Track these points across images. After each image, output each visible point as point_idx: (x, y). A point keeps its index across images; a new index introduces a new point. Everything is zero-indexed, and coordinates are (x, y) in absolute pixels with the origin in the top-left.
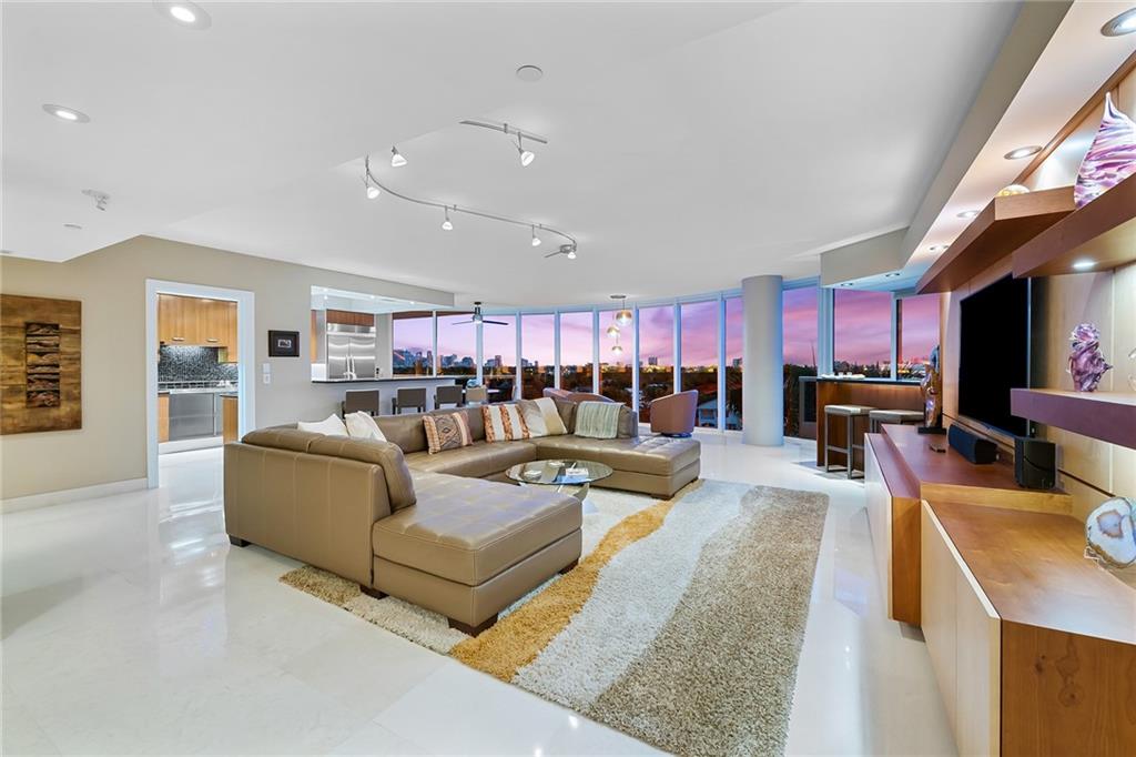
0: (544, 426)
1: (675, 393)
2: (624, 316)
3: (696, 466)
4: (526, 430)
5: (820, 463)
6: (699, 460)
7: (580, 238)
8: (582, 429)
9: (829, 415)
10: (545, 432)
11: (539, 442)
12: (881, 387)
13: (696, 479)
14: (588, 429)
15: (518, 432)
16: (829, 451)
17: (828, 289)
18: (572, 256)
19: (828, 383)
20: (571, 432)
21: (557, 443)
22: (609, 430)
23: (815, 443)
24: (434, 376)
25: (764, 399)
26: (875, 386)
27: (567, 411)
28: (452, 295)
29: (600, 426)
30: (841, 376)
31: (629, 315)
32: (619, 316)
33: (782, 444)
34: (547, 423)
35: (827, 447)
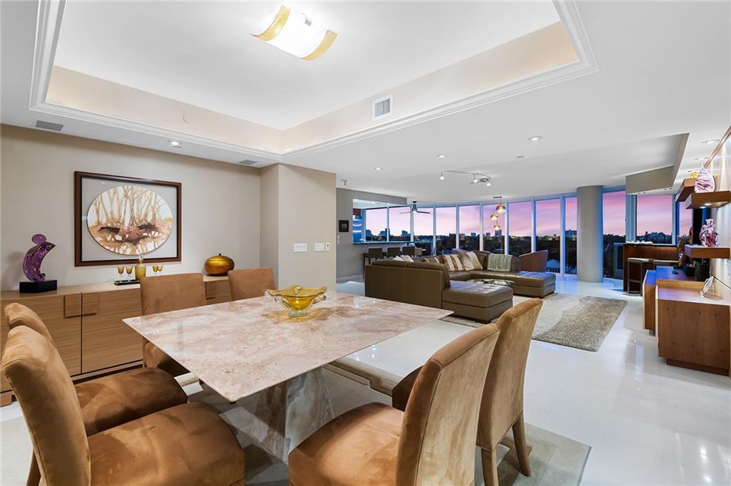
0: (472, 264)
1: (533, 252)
2: (501, 208)
3: (553, 287)
4: (464, 267)
5: (625, 290)
6: (555, 284)
7: (492, 176)
8: (491, 267)
9: (630, 263)
10: (473, 268)
11: (472, 272)
12: (662, 248)
13: (553, 293)
14: (494, 267)
15: (460, 268)
16: (630, 282)
17: (633, 196)
18: (489, 185)
19: (631, 247)
20: (485, 269)
21: (481, 273)
22: (506, 268)
23: (622, 281)
24: (388, 241)
25: (590, 257)
26: (659, 248)
27: (482, 258)
28: (406, 199)
29: (501, 266)
30: (638, 242)
31: (504, 208)
32: (498, 208)
33: (602, 281)
34: (473, 264)
35: (629, 280)
